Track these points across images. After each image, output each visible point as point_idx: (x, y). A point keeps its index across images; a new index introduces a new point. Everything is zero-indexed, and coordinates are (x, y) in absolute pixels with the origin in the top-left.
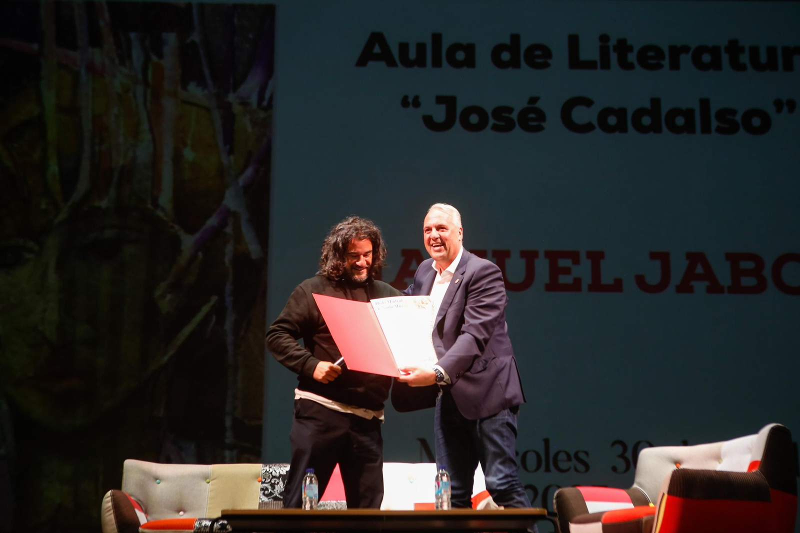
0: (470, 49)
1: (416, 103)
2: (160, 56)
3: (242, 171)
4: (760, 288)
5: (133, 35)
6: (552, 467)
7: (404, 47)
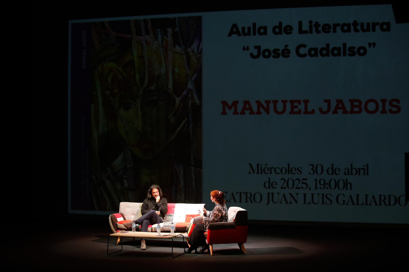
0: (265, 28)
1: (248, 49)
2: (167, 37)
3: (193, 75)
4: (360, 111)
5: (158, 30)
6: (290, 173)
7: (243, 29)
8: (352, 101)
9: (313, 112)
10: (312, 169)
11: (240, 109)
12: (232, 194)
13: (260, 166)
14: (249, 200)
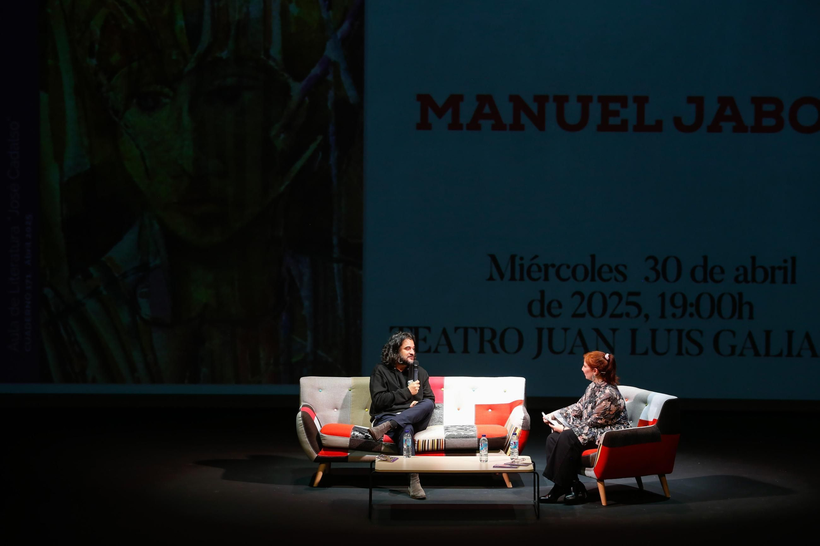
3: (340, 25)
4: (778, 127)
6: (597, 278)
8: (758, 102)
9: (658, 127)
10: (654, 269)
11: (466, 115)
12: (444, 332)
13: (518, 262)
14: (487, 347)
